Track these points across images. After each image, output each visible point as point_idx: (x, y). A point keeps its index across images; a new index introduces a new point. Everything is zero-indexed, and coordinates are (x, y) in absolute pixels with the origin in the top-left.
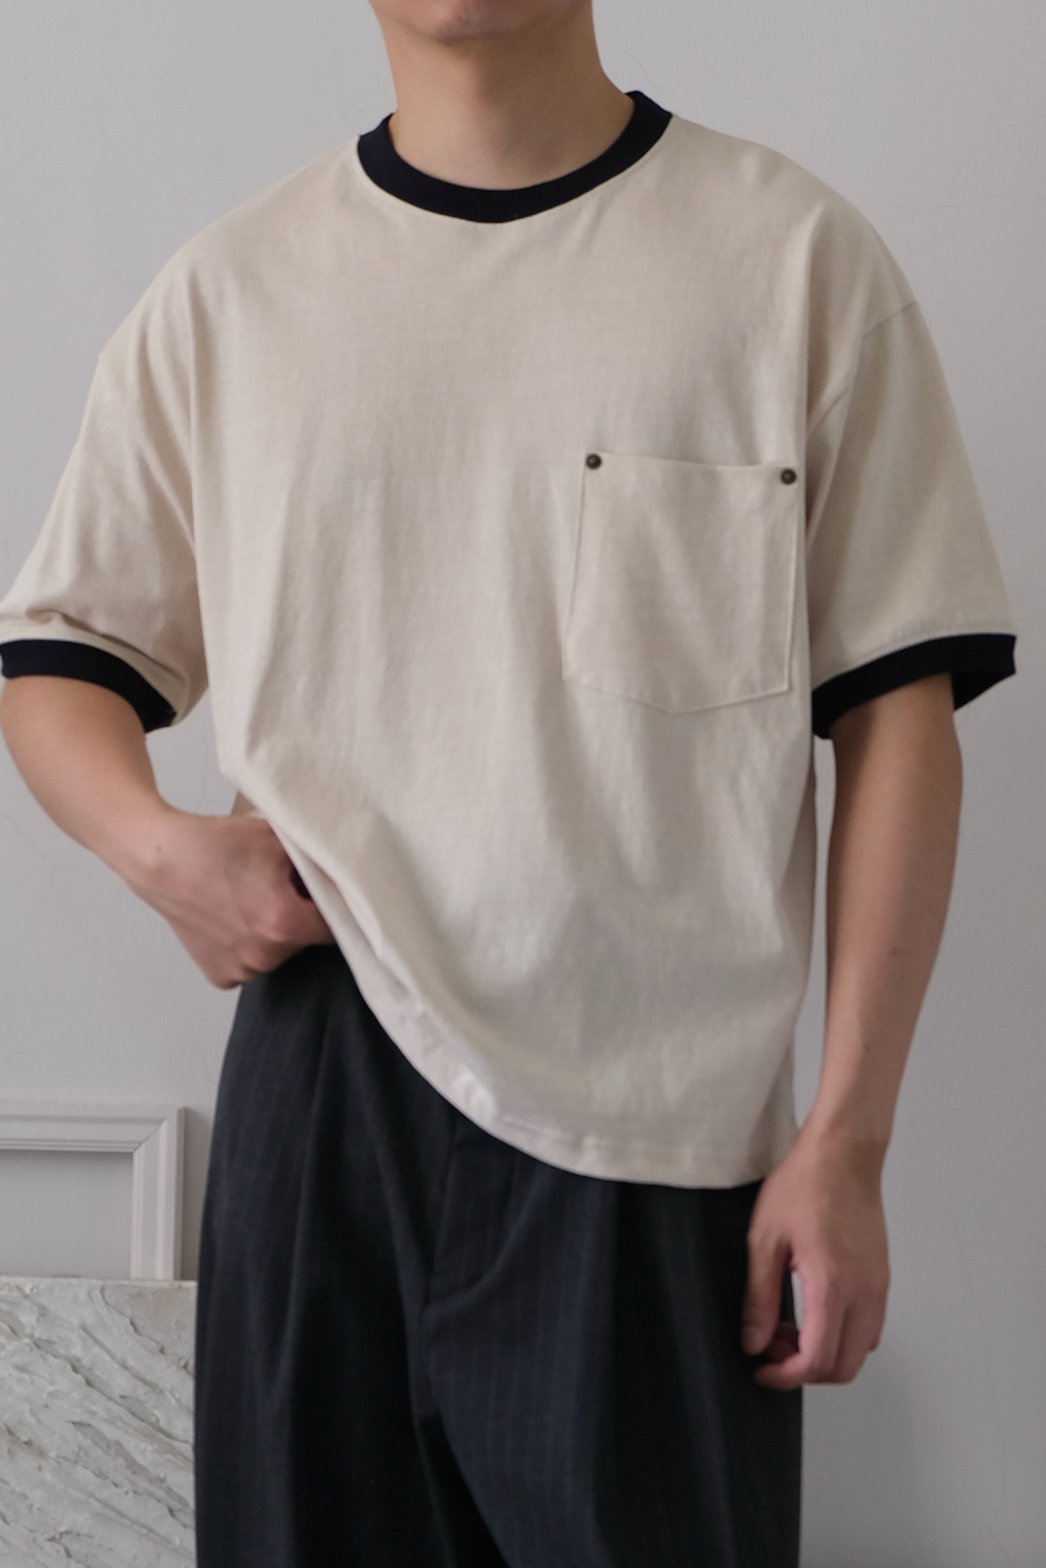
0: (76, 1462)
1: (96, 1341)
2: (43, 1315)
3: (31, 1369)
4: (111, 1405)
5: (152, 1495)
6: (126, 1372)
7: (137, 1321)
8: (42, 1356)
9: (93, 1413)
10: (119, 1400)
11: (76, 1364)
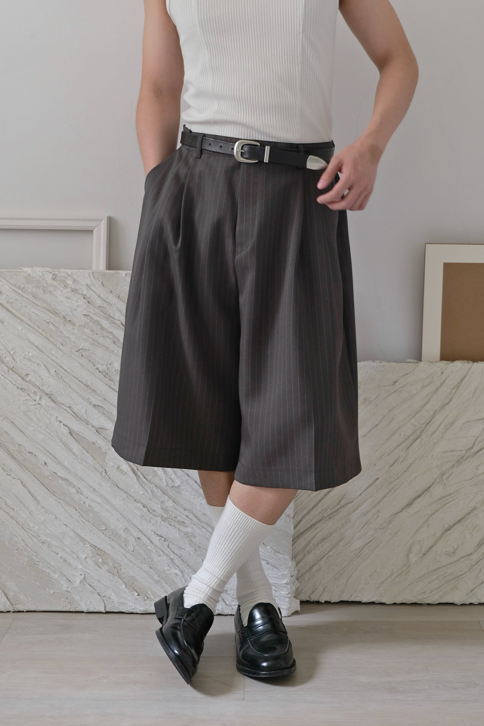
0: (84, 327)
1: (91, 289)
2: (75, 281)
3: (70, 298)
4: (95, 309)
5: (108, 337)
6: (100, 299)
7: (103, 283)
8: (74, 294)
9: (90, 312)
10: (98, 307)
11: (85, 296)
